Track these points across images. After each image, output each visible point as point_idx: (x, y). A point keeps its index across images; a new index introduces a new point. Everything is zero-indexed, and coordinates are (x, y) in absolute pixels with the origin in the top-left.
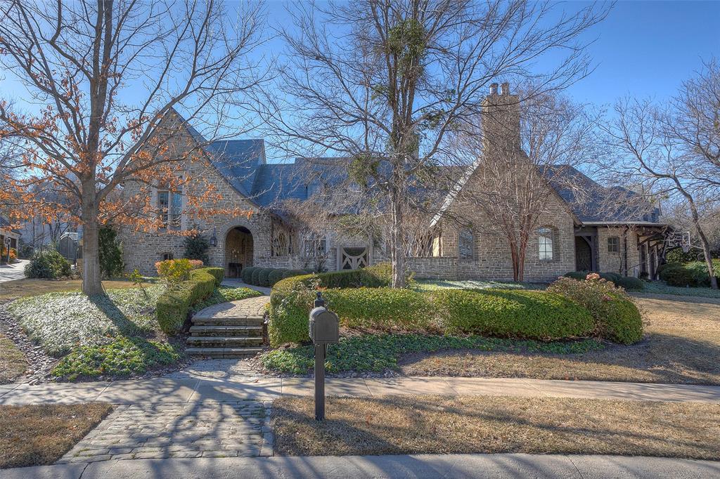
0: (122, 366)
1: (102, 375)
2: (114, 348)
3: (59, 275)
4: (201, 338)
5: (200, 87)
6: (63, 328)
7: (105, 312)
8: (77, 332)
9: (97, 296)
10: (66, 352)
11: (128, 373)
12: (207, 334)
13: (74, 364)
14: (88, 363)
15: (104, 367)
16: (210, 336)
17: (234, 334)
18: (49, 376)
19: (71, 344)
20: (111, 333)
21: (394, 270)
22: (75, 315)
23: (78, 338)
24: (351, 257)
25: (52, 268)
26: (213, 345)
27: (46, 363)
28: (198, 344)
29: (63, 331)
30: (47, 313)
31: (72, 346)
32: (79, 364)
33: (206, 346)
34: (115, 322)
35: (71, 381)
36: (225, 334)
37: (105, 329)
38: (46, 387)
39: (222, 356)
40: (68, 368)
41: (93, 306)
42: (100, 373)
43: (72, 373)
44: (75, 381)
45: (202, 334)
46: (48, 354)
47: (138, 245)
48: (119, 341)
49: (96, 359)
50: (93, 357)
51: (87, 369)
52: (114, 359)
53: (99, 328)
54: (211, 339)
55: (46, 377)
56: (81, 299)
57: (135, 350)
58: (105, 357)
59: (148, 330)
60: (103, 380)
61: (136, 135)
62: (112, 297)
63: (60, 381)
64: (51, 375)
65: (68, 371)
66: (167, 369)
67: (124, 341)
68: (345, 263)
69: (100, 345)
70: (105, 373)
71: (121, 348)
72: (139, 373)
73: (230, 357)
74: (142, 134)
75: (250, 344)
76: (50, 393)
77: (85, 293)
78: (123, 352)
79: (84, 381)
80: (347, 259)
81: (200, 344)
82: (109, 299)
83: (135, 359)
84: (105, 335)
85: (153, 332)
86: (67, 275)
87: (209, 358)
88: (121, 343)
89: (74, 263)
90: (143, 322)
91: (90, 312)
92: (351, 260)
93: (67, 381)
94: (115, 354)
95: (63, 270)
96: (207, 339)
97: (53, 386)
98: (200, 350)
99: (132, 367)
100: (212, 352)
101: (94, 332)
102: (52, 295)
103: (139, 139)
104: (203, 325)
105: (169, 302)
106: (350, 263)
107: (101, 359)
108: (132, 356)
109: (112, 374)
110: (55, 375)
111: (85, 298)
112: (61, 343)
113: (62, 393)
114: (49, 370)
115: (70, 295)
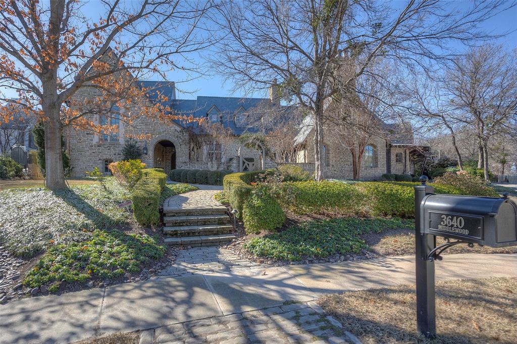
0: (113, 267)
1: (92, 279)
2: (96, 244)
3: (13, 176)
4: (177, 228)
5: (153, 11)
6: (30, 224)
7: (74, 206)
8: (47, 228)
9: (62, 191)
10: (38, 252)
11: (122, 274)
12: (180, 224)
13: (52, 268)
14: (70, 265)
15: (92, 270)
16: (183, 226)
17: (205, 223)
18: (20, 287)
19: (42, 243)
20: (86, 227)
21: (318, 168)
22: (41, 210)
23: (50, 234)
24: (248, 163)
25: (6, 170)
26: (188, 234)
27: (12, 268)
28: (175, 234)
29: (31, 227)
30: (8, 209)
31: (45, 245)
32: (60, 268)
33: (183, 235)
34: (88, 216)
35: (53, 292)
36: (197, 223)
37: (79, 224)
38: (19, 307)
39: (200, 245)
40: (46, 274)
41: (60, 201)
42: (89, 278)
43: (52, 280)
44: (58, 292)
45: (176, 224)
46: (14, 255)
47: (83, 153)
48: (98, 236)
49: (79, 260)
50: (75, 258)
51: (71, 275)
52: (100, 258)
53: (72, 223)
54: (186, 228)
55: (16, 290)
56: (46, 194)
57: (118, 245)
58: (89, 256)
59: (123, 223)
60: (94, 286)
61: (95, 46)
62: (77, 192)
63: (37, 293)
64: (22, 286)
65: (46, 278)
66: (159, 264)
67: (103, 235)
68: (244, 166)
69: (78, 241)
70: (95, 276)
71: (103, 243)
72: (135, 273)
73: (207, 244)
74: (101, 46)
75: (222, 232)
76: (27, 319)
77: (48, 187)
78: (106, 248)
79: (70, 290)
80: (246, 164)
81: (176, 234)
82: (74, 194)
83: (124, 255)
84: (80, 230)
85: (128, 224)
86: (20, 176)
87: (189, 247)
88: (101, 238)
89: (25, 168)
90: (116, 214)
91: (58, 206)
92: (248, 164)
93: (46, 293)
94: (100, 252)
95: (16, 173)
96: (182, 228)
97: (29, 303)
98: (179, 240)
99: (125, 266)
100: (191, 241)
101: (68, 227)
102: (12, 191)
103: (98, 50)
104: (174, 216)
105: (146, 196)
106: (247, 167)
107: (86, 259)
108: (119, 253)
109: (104, 277)
110: (28, 285)
111: (50, 193)
112: (30, 241)
113: (45, 315)
114: (18, 277)
115: (32, 190)
